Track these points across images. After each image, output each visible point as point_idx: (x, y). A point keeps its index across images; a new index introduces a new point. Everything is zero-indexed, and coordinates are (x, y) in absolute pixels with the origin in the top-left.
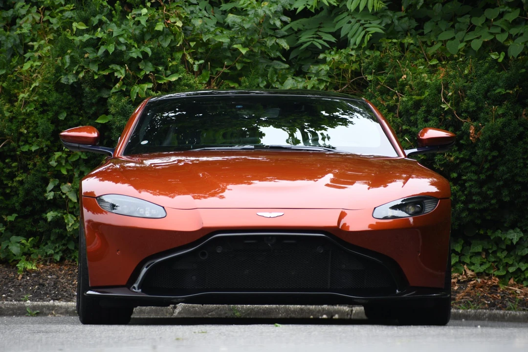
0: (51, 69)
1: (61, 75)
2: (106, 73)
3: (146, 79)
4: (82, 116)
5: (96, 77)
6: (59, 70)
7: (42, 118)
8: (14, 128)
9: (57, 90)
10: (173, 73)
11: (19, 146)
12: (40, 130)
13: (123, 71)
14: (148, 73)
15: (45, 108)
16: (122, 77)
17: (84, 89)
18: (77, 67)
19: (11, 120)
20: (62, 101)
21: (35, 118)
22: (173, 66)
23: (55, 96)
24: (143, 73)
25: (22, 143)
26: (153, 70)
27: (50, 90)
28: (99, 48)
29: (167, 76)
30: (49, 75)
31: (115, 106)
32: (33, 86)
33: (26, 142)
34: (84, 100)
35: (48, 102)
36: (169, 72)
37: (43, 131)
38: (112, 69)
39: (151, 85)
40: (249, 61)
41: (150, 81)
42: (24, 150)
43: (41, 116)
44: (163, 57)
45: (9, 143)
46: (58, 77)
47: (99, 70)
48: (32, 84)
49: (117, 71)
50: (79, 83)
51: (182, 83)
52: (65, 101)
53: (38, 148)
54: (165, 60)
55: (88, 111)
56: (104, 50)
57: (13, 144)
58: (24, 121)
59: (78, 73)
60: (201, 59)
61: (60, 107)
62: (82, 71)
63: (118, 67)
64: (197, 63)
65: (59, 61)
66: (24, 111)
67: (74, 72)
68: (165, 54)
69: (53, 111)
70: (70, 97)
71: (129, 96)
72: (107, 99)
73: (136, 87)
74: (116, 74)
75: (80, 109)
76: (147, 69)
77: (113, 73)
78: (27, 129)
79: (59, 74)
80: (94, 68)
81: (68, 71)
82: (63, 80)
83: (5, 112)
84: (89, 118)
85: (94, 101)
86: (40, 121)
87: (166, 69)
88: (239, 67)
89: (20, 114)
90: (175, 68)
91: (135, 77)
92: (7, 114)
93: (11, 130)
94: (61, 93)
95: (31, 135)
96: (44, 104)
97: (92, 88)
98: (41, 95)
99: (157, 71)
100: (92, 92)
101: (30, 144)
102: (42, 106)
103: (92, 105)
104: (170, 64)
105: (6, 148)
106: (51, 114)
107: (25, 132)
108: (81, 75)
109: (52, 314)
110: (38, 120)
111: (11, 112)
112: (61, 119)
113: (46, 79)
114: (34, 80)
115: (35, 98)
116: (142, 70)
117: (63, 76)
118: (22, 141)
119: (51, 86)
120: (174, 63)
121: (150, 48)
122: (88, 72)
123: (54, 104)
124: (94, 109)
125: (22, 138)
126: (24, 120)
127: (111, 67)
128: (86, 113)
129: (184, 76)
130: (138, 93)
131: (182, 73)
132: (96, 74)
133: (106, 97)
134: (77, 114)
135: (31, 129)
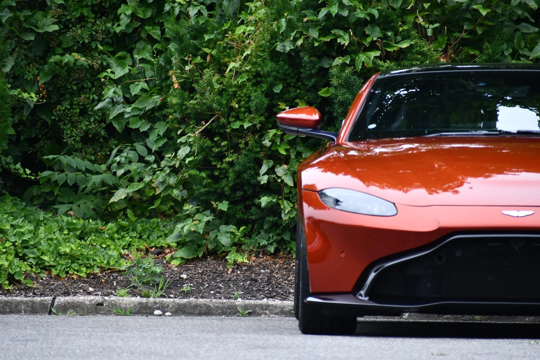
0: (266, 35)
1: (277, 42)
2: (328, 39)
3: (373, 46)
4: (300, 88)
5: (316, 44)
6: (274, 36)
7: (256, 91)
8: (224, 102)
9: (272, 60)
10: (404, 38)
11: (229, 123)
12: (254, 104)
13: (347, 37)
14: (375, 39)
15: (259, 79)
16: (347, 44)
17: (302, 58)
18: (295, 32)
19: (221, 93)
20: (278, 72)
21: (247, 90)
22: (403, 30)
23: (269, 66)
24: (369, 40)
25: (233, 119)
26: (380, 35)
27: (265, 59)
28: (320, 11)
29: (397, 43)
30: (263, 42)
31: (337, 78)
32: (245, 55)
33: (237, 118)
34: (302, 70)
35: (261, 73)
36: (399, 38)
37: (256, 106)
38: (334, 34)
39: (378, 53)
40: (491, 24)
41: (377, 49)
42: (235, 127)
43: (254, 88)
44: (392, 21)
45: (218, 119)
46: (273, 44)
47: (319, 36)
48: (244, 52)
49: (340, 36)
50: (297, 51)
51: (414, 51)
52: (280, 71)
53: (251, 125)
54: (395, 24)
55: (307, 83)
56: (325, 13)
57: (223, 120)
58: (234, 94)
59: (295, 40)
60: (436, 22)
61: (276, 78)
62: (300, 37)
63: (341, 33)
64: (431, 26)
65: (274, 26)
66: (236, 82)
67: (292, 38)
68: (395, 17)
69: (267, 83)
70: (287, 67)
71: (354, 65)
72: (328, 69)
73: (361, 55)
74: (339, 40)
75: (298, 81)
76: (374, 34)
77: (336, 40)
78: (239, 102)
79: (274, 41)
80: (314, 34)
81: (284, 36)
82: (279, 47)
83: (214, 84)
84: (308, 91)
85: (313, 71)
86: (253, 95)
87: (396, 35)
88: (480, 31)
89: (231, 86)
90: (406, 33)
91: (360, 44)
92: (217, 86)
93: (220, 104)
94: (277, 62)
95: (243, 110)
96: (258, 75)
97: (311, 57)
98: (254, 64)
99: (386, 37)
100: (311, 62)
101: (241, 120)
102: (255, 77)
103: (311, 76)
104: (401, 29)
105: (214, 125)
106: (265, 87)
107: (237, 106)
108: (300, 42)
109: (266, 314)
110: (251, 93)
111: (220, 84)
112: (276, 92)
113: (261, 46)
114: (246, 47)
115: (248, 68)
116: (368, 36)
117: (278, 43)
118: (233, 117)
119: (266, 55)
120: (405, 27)
121: (378, 10)
122: (307, 38)
123: (268, 74)
124: (313, 80)
125: (233, 113)
126: (235, 92)
127: (333, 32)
128: (304, 85)
129: (416, 43)
130: (363, 62)
131: (415, 39)
132: (317, 41)
133: (328, 66)
134: (294, 87)
135: (243, 103)
